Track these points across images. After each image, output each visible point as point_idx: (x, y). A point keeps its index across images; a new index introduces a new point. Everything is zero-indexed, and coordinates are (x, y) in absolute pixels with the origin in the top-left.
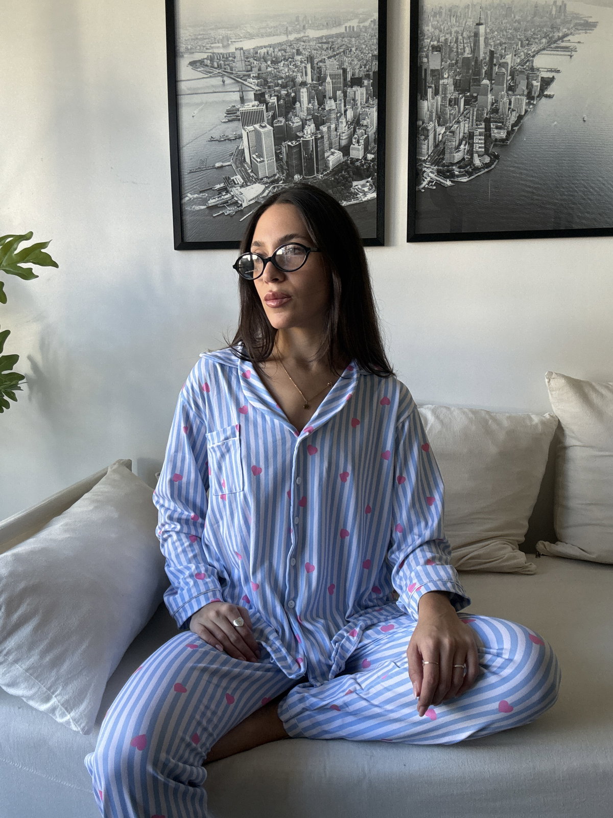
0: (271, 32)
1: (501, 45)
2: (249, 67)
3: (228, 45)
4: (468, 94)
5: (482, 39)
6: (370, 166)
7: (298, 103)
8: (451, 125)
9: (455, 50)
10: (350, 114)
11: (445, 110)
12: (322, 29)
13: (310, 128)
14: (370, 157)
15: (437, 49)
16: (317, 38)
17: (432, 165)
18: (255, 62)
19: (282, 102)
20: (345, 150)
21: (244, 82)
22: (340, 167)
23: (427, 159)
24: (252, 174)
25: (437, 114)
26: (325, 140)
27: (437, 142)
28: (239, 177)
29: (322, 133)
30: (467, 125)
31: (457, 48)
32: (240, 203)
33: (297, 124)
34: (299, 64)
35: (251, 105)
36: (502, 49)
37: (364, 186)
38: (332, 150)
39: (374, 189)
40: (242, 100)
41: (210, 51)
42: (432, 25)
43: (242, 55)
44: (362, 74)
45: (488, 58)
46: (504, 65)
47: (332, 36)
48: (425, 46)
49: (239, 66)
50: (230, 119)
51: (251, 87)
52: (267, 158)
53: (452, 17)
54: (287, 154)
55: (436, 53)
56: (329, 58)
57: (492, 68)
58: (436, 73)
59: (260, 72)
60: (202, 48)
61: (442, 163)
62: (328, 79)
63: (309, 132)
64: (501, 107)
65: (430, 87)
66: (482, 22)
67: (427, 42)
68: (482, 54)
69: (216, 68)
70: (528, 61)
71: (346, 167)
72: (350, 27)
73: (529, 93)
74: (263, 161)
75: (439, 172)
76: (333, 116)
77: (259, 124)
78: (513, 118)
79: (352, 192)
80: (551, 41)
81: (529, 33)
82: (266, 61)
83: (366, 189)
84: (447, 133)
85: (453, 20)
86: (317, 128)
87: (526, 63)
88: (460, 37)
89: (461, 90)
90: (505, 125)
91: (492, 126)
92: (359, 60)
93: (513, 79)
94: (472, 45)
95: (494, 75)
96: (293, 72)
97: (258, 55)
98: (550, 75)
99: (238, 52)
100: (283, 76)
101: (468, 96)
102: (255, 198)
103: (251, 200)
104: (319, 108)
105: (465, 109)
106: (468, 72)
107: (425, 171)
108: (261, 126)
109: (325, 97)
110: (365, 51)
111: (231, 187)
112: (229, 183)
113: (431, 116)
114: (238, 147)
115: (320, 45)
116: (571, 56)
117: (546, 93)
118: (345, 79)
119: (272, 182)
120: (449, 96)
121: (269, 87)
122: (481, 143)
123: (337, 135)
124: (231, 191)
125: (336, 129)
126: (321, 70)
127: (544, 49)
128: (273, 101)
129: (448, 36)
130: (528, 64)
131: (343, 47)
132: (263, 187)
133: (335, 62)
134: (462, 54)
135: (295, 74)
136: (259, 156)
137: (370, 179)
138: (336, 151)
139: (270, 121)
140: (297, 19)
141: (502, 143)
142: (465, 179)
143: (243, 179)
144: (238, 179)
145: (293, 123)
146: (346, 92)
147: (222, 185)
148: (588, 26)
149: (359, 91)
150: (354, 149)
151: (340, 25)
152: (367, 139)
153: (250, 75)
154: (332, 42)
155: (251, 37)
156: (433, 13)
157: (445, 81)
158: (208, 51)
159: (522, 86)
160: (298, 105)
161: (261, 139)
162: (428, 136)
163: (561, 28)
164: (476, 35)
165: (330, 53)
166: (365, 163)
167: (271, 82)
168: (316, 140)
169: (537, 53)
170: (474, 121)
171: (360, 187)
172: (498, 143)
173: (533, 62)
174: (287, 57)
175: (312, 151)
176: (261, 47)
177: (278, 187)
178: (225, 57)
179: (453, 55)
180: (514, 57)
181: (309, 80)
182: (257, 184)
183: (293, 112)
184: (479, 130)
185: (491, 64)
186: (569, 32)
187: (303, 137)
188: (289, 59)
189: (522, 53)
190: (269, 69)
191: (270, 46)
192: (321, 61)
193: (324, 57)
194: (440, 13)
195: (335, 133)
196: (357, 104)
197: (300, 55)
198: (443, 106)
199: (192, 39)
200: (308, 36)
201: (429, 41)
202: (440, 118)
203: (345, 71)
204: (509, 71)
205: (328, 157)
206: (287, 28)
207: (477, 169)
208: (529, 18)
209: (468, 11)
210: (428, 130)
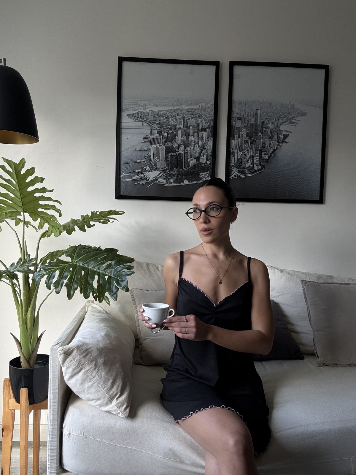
0: (166, 105)
1: (267, 119)
2: (155, 119)
3: (146, 108)
4: (252, 139)
5: (259, 116)
6: (208, 166)
7: (177, 136)
8: (244, 151)
9: (247, 119)
10: (200, 143)
11: (242, 145)
12: (189, 106)
13: (182, 148)
14: (209, 162)
15: (238, 118)
16: (187, 109)
17: (236, 168)
18: (158, 117)
19: (169, 135)
20: (198, 159)
21: (152, 125)
22: (195, 166)
23: (234, 165)
24: (154, 166)
25: (239, 146)
26: (189, 154)
27: (238, 158)
28: (148, 167)
29: (187, 150)
30: (251, 152)
31: (248, 119)
32: (147, 178)
33: (176, 146)
34: (178, 120)
35: (155, 136)
36: (267, 121)
37: (205, 175)
38: (192, 158)
39: (210, 176)
40: (151, 133)
41: (137, 110)
42: (237, 109)
43: (152, 113)
44: (206, 126)
45: (261, 124)
46: (268, 128)
47: (193, 109)
48: (234, 117)
49: (151, 118)
50: (145, 141)
51: (156, 128)
52: (161, 160)
53: (246, 106)
54: (171, 159)
55: (239, 120)
56: (191, 118)
57: (262, 129)
58: (238, 129)
59: (160, 122)
60: (133, 108)
61: (240, 168)
62: (191, 127)
63: (181, 150)
64: (266, 145)
65: (236, 134)
66: (259, 109)
67: (234, 115)
68: (259, 122)
69: (140, 118)
70: (278, 127)
71: (197, 166)
72: (201, 106)
73: (278, 140)
74: (160, 161)
75: (239, 171)
76: (193, 143)
77: (158, 145)
78: (271, 150)
79: (200, 177)
80: (288, 119)
81: (279, 115)
82: (163, 118)
83: (206, 176)
84: (243, 155)
85: (247, 107)
86: (185, 148)
87: (277, 127)
88: (249, 114)
89: (249, 137)
90: (268, 153)
91: (262, 153)
92: (205, 120)
93: (271, 134)
94: (254, 118)
95: (263, 131)
96: (175, 123)
97: (160, 114)
98: (287, 133)
99: (150, 112)
100: (171, 124)
101: (252, 140)
102: (155, 177)
103: (153, 178)
104: (186, 139)
105: (250, 146)
106: (252, 129)
107: (233, 171)
108: (159, 145)
109: (189, 135)
110: (208, 117)
111: (144, 172)
112: (143, 170)
113: (236, 147)
114: (148, 154)
115: (188, 112)
116: (296, 126)
117: (285, 141)
118: (198, 128)
119: (163, 171)
120: (244, 139)
121: (164, 129)
122: (257, 160)
123: (194, 152)
124: (144, 173)
125: (194, 150)
126: (188, 123)
127: (285, 122)
128: (165, 135)
129: (244, 113)
130: (278, 128)
131: (198, 114)
132: (159, 172)
133: (194, 120)
134: (250, 121)
135: (176, 124)
136: (158, 159)
137: (208, 172)
138: (193, 159)
139: (164, 144)
140: (178, 100)
141: (267, 161)
142: (250, 175)
143: (150, 168)
144: (148, 168)
145: (174, 145)
146: (199, 133)
147: (140, 170)
148: (304, 114)
149: (205, 134)
150: (202, 158)
151: (197, 104)
152: (208, 155)
153: (155, 122)
154: (193, 112)
155: (156, 106)
156: (238, 103)
157: (243, 133)
158: (136, 110)
159: (276, 137)
160: (177, 137)
161: (159, 151)
162: (235, 155)
163: (292, 114)
164: (256, 114)
165: (192, 116)
166: (206, 165)
167: (165, 126)
168: (185, 153)
169: (282, 124)
170: (255, 150)
171: (204, 175)
172: (265, 160)
173: (280, 127)
174: (173, 117)
175: (183, 158)
176: (161, 111)
177: (166, 173)
178: (144, 113)
179: (246, 122)
180: (273, 125)
181: (182, 127)
182: (156, 171)
183: (174, 140)
184: (257, 154)
185: (262, 127)
186: (295, 116)
187: (178, 151)
188: (174, 117)
189: (276, 123)
190: (164, 121)
191: (165, 111)
192: (188, 119)
193: (189, 118)
194: (241, 104)
195: (193, 151)
196: (203, 139)
197: (178, 116)
198: (241, 143)
199: (129, 104)
200: (182, 108)
201: (236, 115)
202: (240, 148)
203: (198, 124)
204: (270, 131)
205: (190, 161)
206: (173, 103)
207: (256, 171)
208: (279, 109)
209: (253, 104)
210: (234, 153)
